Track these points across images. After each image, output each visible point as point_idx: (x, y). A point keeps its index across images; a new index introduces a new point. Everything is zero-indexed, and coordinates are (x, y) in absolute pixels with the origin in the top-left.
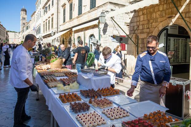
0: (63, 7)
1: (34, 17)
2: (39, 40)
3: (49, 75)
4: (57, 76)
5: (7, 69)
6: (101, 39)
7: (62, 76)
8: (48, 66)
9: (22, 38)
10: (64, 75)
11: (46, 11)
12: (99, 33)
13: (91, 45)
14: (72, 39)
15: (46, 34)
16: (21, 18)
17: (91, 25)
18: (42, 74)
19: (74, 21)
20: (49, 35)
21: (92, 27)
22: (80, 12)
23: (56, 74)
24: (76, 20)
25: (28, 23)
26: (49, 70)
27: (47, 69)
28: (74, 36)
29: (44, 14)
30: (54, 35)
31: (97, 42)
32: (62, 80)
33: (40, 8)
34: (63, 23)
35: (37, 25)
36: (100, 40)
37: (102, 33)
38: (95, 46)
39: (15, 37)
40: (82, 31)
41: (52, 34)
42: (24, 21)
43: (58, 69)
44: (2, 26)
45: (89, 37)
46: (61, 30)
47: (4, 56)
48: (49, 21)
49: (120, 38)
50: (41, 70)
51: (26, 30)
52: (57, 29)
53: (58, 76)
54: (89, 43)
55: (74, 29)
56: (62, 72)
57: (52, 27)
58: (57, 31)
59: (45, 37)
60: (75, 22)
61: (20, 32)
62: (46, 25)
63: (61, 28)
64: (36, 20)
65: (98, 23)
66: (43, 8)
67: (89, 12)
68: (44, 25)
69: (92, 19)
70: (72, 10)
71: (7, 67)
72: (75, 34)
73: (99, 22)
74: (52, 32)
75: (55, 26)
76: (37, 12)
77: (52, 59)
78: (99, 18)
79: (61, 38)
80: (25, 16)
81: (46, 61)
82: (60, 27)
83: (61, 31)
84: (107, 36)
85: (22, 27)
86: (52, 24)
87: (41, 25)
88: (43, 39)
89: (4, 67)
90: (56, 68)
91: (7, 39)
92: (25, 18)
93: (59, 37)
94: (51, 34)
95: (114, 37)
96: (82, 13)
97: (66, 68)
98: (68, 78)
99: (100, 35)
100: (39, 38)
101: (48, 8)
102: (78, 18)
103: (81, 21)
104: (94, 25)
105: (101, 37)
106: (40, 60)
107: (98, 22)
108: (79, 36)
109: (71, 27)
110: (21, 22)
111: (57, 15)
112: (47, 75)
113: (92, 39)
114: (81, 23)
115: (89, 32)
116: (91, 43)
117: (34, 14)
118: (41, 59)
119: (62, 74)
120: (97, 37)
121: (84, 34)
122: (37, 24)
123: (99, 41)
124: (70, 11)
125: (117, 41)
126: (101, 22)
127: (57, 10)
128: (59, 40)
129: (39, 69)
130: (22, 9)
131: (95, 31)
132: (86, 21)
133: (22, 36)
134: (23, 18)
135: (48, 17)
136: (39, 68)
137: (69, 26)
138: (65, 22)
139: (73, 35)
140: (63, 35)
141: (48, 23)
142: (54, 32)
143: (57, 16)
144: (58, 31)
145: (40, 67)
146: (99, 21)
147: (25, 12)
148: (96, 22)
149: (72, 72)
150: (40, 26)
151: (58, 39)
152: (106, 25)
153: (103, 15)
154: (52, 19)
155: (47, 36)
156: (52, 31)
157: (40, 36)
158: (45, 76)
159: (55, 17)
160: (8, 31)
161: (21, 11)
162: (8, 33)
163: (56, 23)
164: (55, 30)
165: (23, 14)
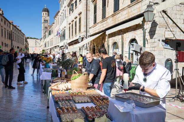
0: (93, 2)
1: (57, 18)
2: (64, 48)
3: (66, 100)
4: (79, 103)
5: (21, 86)
6: (146, 45)
7: (86, 101)
8: (69, 85)
9: (44, 46)
10: (89, 100)
11: (71, 10)
12: (144, 36)
13: (132, 54)
14: (106, 46)
15: (72, 40)
16: (43, 21)
17: (132, 25)
18: (56, 99)
19: (108, 20)
20: (76, 41)
21: (133, 28)
22: (116, 8)
23: (77, 99)
24: (111, 19)
25: (51, 26)
26: (69, 91)
27: (66, 89)
28: (108, 41)
29: (70, 13)
30: (82, 40)
31: (141, 49)
32: (84, 109)
33: (64, 7)
34: (93, 25)
35: (61, 29)
36: (145, 47)
37: (148, 36)
38: (138, 55)
39: (36, 44)
40: (119, 35)
41: (80, 40)
42: (46, 25)
43: (81, 90)
44: (20, 31)
45: (129, 42)
46: (92, 34)
47: (19, 69)
48: (76, 22)
49: (177, 43)
50: (58, 92)
51: (48, 36)
52: (85, 33)
53: (80, 101)
54: (129, 52)
55: (108, 32)
56: (87, 96)
57: (80, 30)
58: (85, 36)
59: (71, 44)
60: (110, 22)
61: (41, 39)
62: (72, 28)
63: (91, 32)
64: (60, 23)
65: (142, 22)
66: (68, 6)
67: (129, 6)
68: (70, 28)
69: (133, 16)
70: (105, 5)
71: (22, 84)
72: (110, 39)
73: (144, 21)
74: (80, 37)
75: (83, 29)
76: (61, 11)
77: (73, 75)
78: (144, 14)
79: (91, 45)
80: (48, 18)
81: (66, 77)
82: (90, 30)
83: (91, 36)
84: (156, 40)
85: (44, 32)
86: (80, 26)
87: (66, 28)
88: (69, 47)
89: (17, 84)
90: (78, 89)
91: (27, 48)
92: (47, 20)
93: (89, 44)
94: (77, 39)
95: (167, 41)
96: (120, 9)
97: (94, 88)
98: (94, 106)
99: (144, 40)
100: (63, 46)
101: (74, 5)
102: (113, 16)
103: (118, 21)
104: (136, 25)
105: (146, 42)
106: (59, 76)
107: (142, 20)
108: (115, 41)
109: (104, 29)
110: (42, 25)
111: (86, 13)
112: (63, 100)
113: (133, 45)
114: (117, 23)
115: (129, 36)
116: (131, 52)
117: (57, 14)
118: (61, 75)
119: (86, 99)
120: (140, 42)
121: (122, 38)
122: (62, 27)
123: (143, 48)
124: (103, 7)
125: (171, 47)
126: (146, 19)
127: (86, 7)
128: (89, 48)
129: (55, 90)
130: (43, 9)
131: (138, 34)
132: (124, 20)
133: (44, 43)
134: (45, 20)
135: (75, 17)
136: (55, 88)
137: (101, 29)
138: (96, 22)
139: (106, 40)
140: (94, 40)
141: (75, 26)
142: (82, 36)
143: (86, 15)
144: (88, 36)
145: (56, 86)
146: (144, 18)
147: (47, 13)
148: (139, 21)
149: (101, 96)
150: (65, 30)
151: (87, 47)
152: (154, 25)
153: (149, 10)
154: (80, 19)
155: (74, 42)
156: (79, 35)
157: (65, 43)
158: (60, 101)
159: (83, 16)
160: (28, 38)
161: (43, 11)
162: (28, 40)
163: (85, 25)
164: (83, 34)
165: (45, 15)
